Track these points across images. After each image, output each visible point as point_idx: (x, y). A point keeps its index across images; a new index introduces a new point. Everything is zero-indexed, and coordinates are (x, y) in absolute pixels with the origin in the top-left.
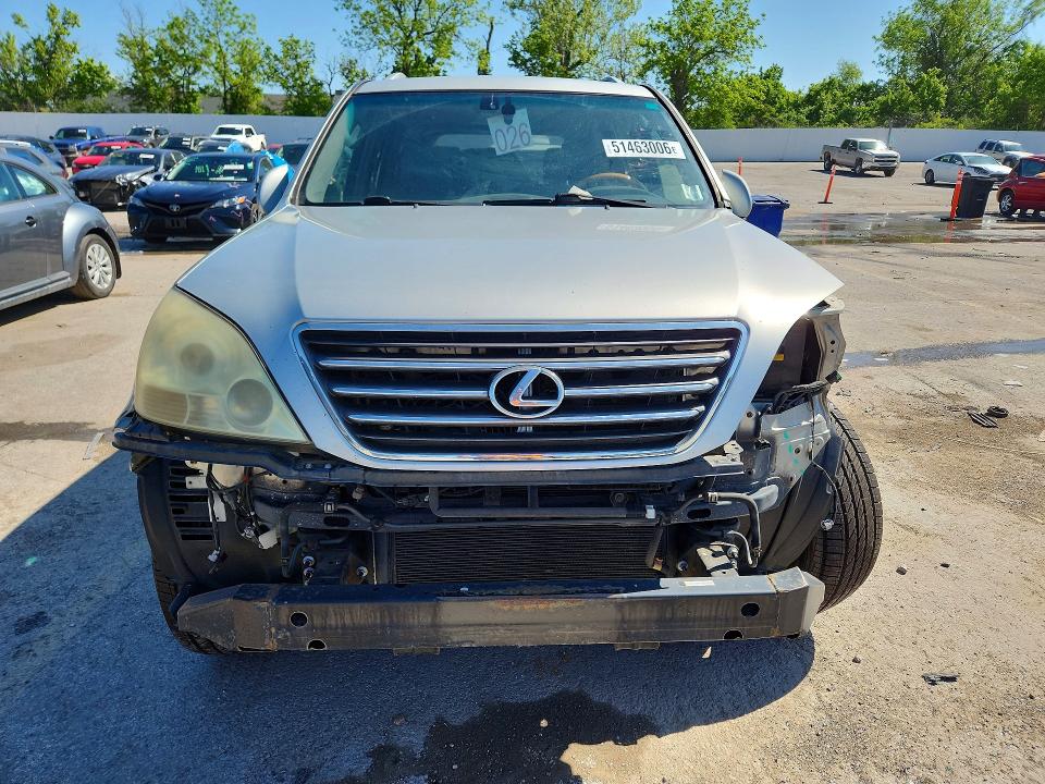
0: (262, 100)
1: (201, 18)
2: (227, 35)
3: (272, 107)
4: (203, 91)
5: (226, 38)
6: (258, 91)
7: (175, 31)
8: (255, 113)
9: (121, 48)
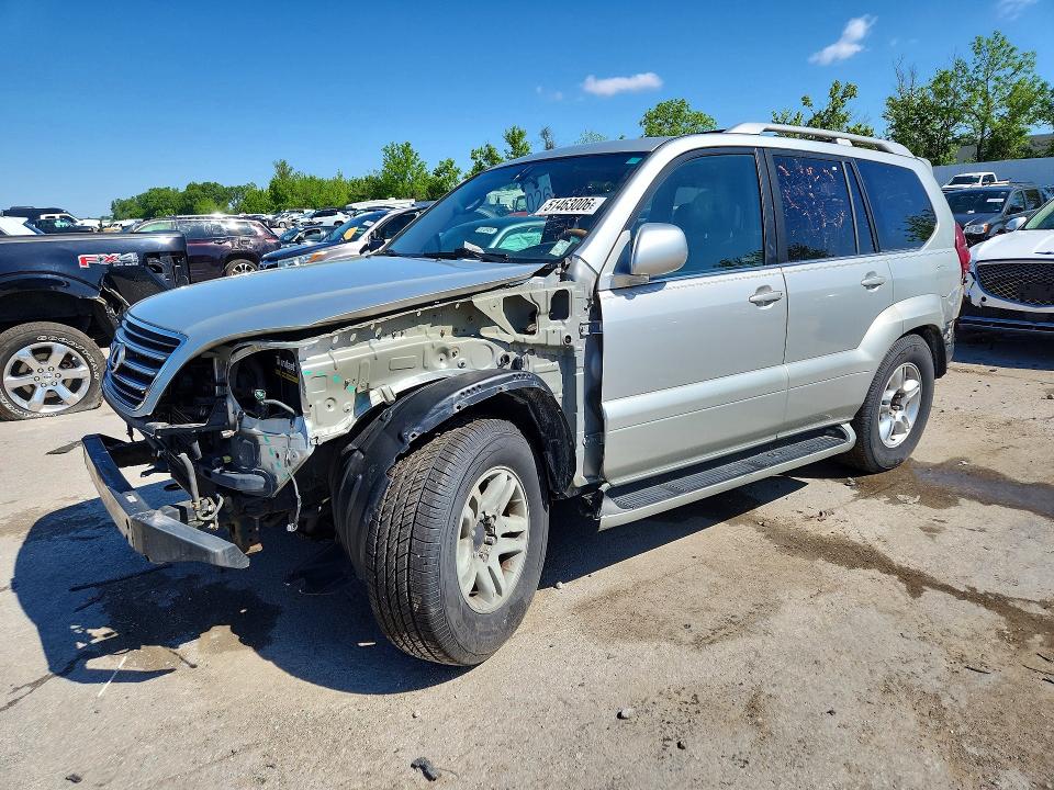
0: (1024, 142)
1: (971, 67)
2: (997, 79)
3: (1034, 149)
4: (956, 141)
5: (996, 83)
6: (1021, 133)
7: (941, 86)
8: (1014, 157)
9: (888, 109)
